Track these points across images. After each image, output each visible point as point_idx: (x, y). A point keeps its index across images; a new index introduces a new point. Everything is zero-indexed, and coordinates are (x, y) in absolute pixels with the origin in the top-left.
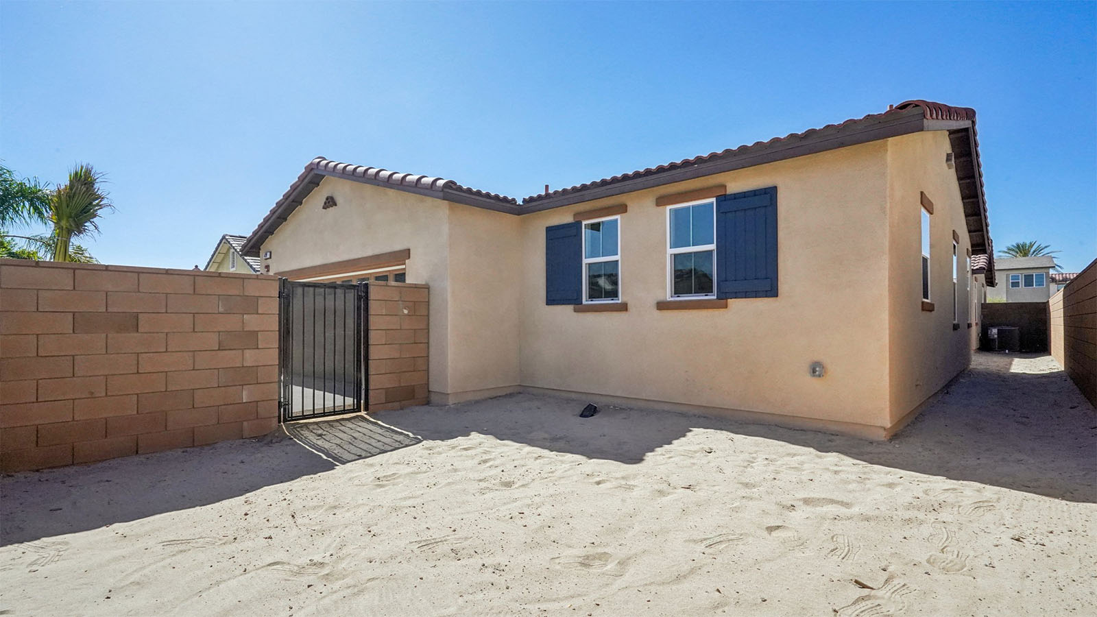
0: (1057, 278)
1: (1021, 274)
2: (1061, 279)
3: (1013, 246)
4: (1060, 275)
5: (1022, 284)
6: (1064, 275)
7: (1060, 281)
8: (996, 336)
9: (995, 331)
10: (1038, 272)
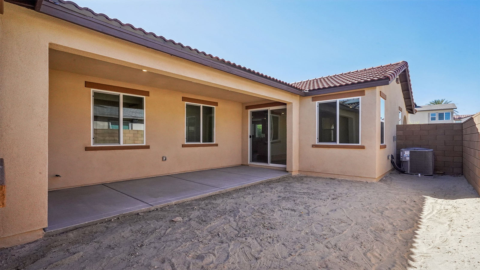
0: (455, 117)
1: (437, 113)
2: (457, 118)
3: (433, 102)
4: (457, 116)
5: (437, 119)
6: (459, 116)
7: (457, 119)
8: (408, 159)
9: (407, 153)
10: (447, 111)
